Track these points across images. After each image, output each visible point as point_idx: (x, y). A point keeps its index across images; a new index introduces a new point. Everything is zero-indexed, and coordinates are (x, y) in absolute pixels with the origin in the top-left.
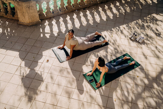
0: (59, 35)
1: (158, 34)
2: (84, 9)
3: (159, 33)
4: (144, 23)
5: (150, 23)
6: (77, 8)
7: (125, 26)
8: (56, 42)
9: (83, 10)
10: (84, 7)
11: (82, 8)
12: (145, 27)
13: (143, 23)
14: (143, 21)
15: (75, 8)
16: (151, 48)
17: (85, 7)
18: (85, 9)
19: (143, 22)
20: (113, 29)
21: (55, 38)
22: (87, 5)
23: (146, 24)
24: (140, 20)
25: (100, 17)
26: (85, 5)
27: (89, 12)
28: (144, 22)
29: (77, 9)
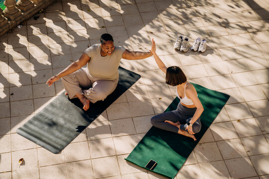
0: (12, 94)
1: (223, 23)
2: (36, 18)
3: (225, 21)
4: (184, 10)
5: (196, 6)
6: (18, 19)
7: (148, 28)
8: (15, 111)
9: (33, 21)
10: (34, 13)
11: (28, 16)
12: (191, 16)
13: (180, 10)
14: (179, 5)
15: (13, 22)
16: (225, 55)
17: (36, 12)
18: (38, 17)
19: (179, 8)
20: (127, 42)
21: (7, 105)
22: (38, 8)
23: (188, 11)
24: (171, 6)
25: (85, 25)
26: (34, 8)
27: (51, 21)
28: (181, 8)
29: (18, 23)
